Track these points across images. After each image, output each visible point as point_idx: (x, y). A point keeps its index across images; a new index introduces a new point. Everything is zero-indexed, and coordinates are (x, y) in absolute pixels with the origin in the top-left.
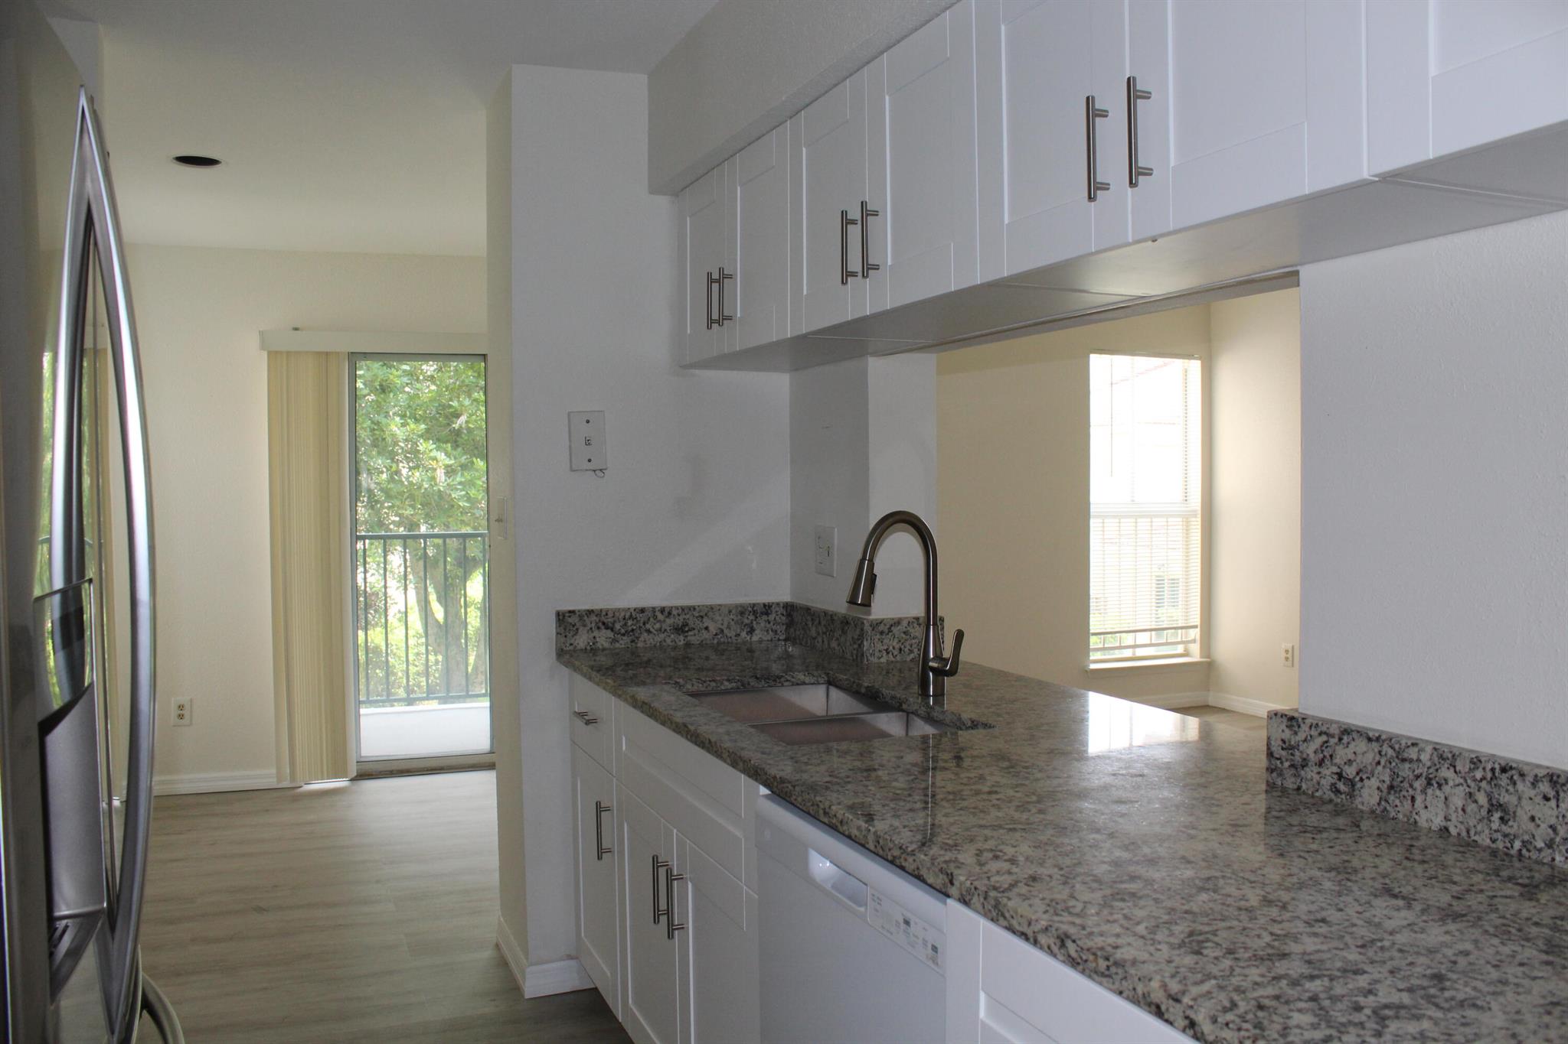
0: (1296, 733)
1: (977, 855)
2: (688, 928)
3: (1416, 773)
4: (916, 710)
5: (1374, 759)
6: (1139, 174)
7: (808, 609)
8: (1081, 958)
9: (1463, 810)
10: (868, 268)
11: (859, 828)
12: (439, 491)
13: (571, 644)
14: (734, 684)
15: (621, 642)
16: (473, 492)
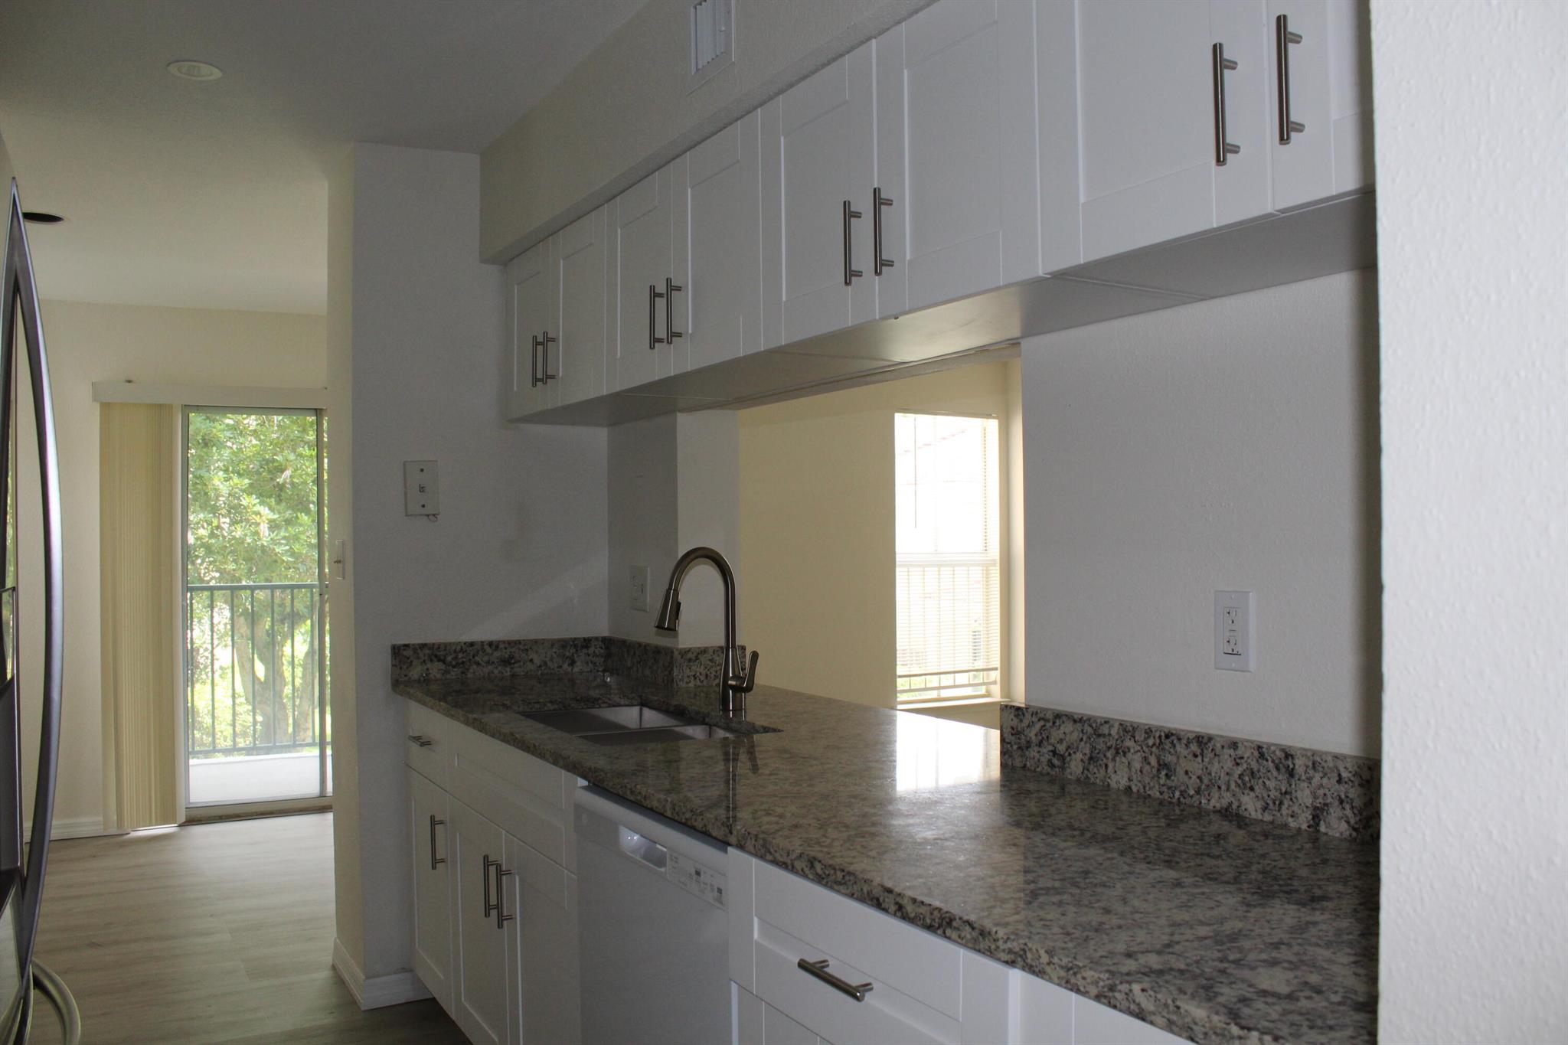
0: (1021, 721)
1: (753, 813)
2: (516, 918)
3: (1108, 744)
4: (717, 723)
5: (1078, 736)
6: (882, 265)
7: (624, 642)
8: (825, 873)
9: (1141, 771)
10: (672, 335)
11: (659, 800)
12: (263, 545)
13: (406, 676)
14: (556, 706)
15: (452, 673)
16: (296, 547)
